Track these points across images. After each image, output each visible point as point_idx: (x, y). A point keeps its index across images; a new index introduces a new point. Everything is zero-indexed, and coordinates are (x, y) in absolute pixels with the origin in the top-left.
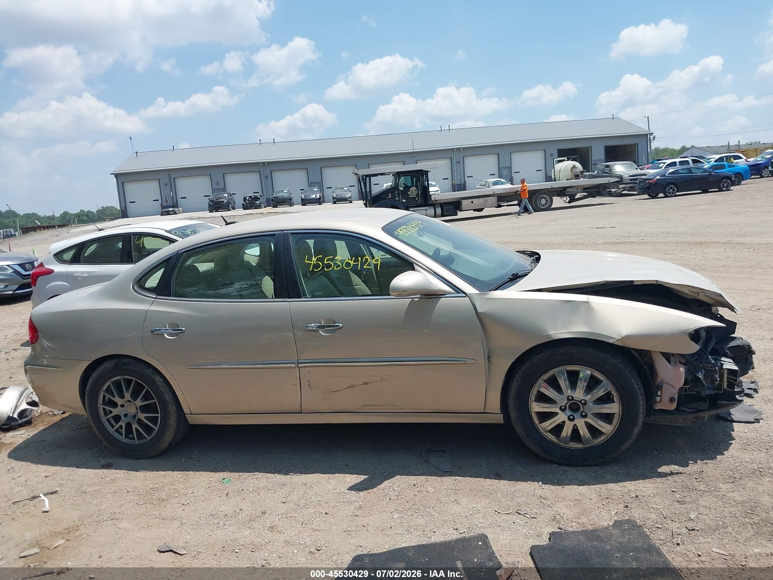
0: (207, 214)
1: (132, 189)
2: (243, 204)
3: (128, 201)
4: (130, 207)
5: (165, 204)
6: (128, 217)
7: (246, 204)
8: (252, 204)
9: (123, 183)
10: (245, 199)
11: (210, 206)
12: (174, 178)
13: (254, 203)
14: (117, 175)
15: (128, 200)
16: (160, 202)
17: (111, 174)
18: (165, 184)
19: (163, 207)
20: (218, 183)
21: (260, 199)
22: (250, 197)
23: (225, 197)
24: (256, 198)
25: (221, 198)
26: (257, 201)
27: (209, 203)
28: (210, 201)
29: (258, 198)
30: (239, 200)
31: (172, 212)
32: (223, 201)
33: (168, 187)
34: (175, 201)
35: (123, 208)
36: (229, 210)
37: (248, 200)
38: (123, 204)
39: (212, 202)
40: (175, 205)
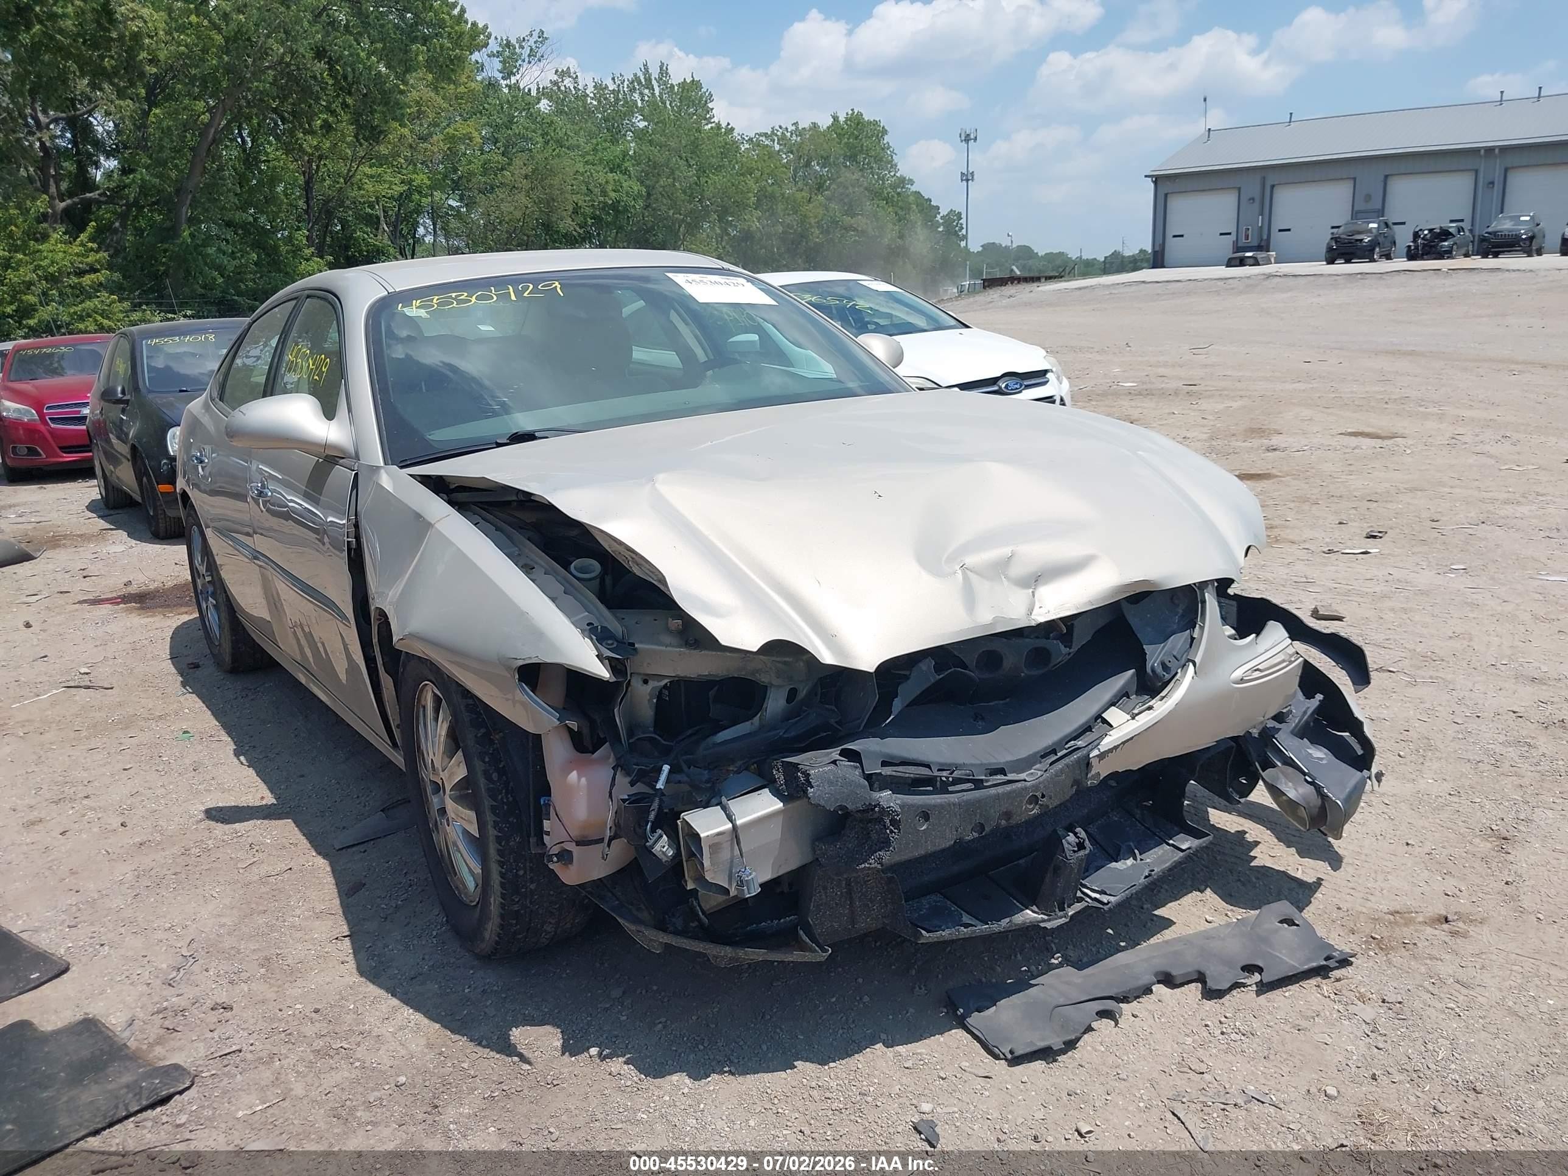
0: (1322, 268)
1: (1182, 208)
2: (1409, 247)
3: (1170, 233)
4: (1172, 244)
5: (1243, 242)
6: (1164, 267)
7: (1417, 248)
8: (1431, 247)
9: (1166, 195)
10: (1416, 235)
11: (1330, 249)
12: (1273, 187)
13: (1434, 246)
14: (1157, 180)
15: (1172, 230)
16: (1233, 237)
17: (1146, 176)
18: (1250, 199)
19: (1238, 249)
20: (1368, 198)
21: (1454, 236)
22: (1431, 231)
23: (1370, 231)
24: (1445, 234)
25: (1359, 233)
26: (1445, 240)
27: (1328, 244)
28: (1332, 239)
29: (1450, 234)
30: (1404, 238)
31: (1252, 261)
32: (1361, 240)
33: (1257, 205)
34: (1265, 237)
35: (1157, 248)
36: (1373, 260)
37: (1423, 239)
38: (1159, 241)
39: (1336, 242)
40: (1263, 246)
